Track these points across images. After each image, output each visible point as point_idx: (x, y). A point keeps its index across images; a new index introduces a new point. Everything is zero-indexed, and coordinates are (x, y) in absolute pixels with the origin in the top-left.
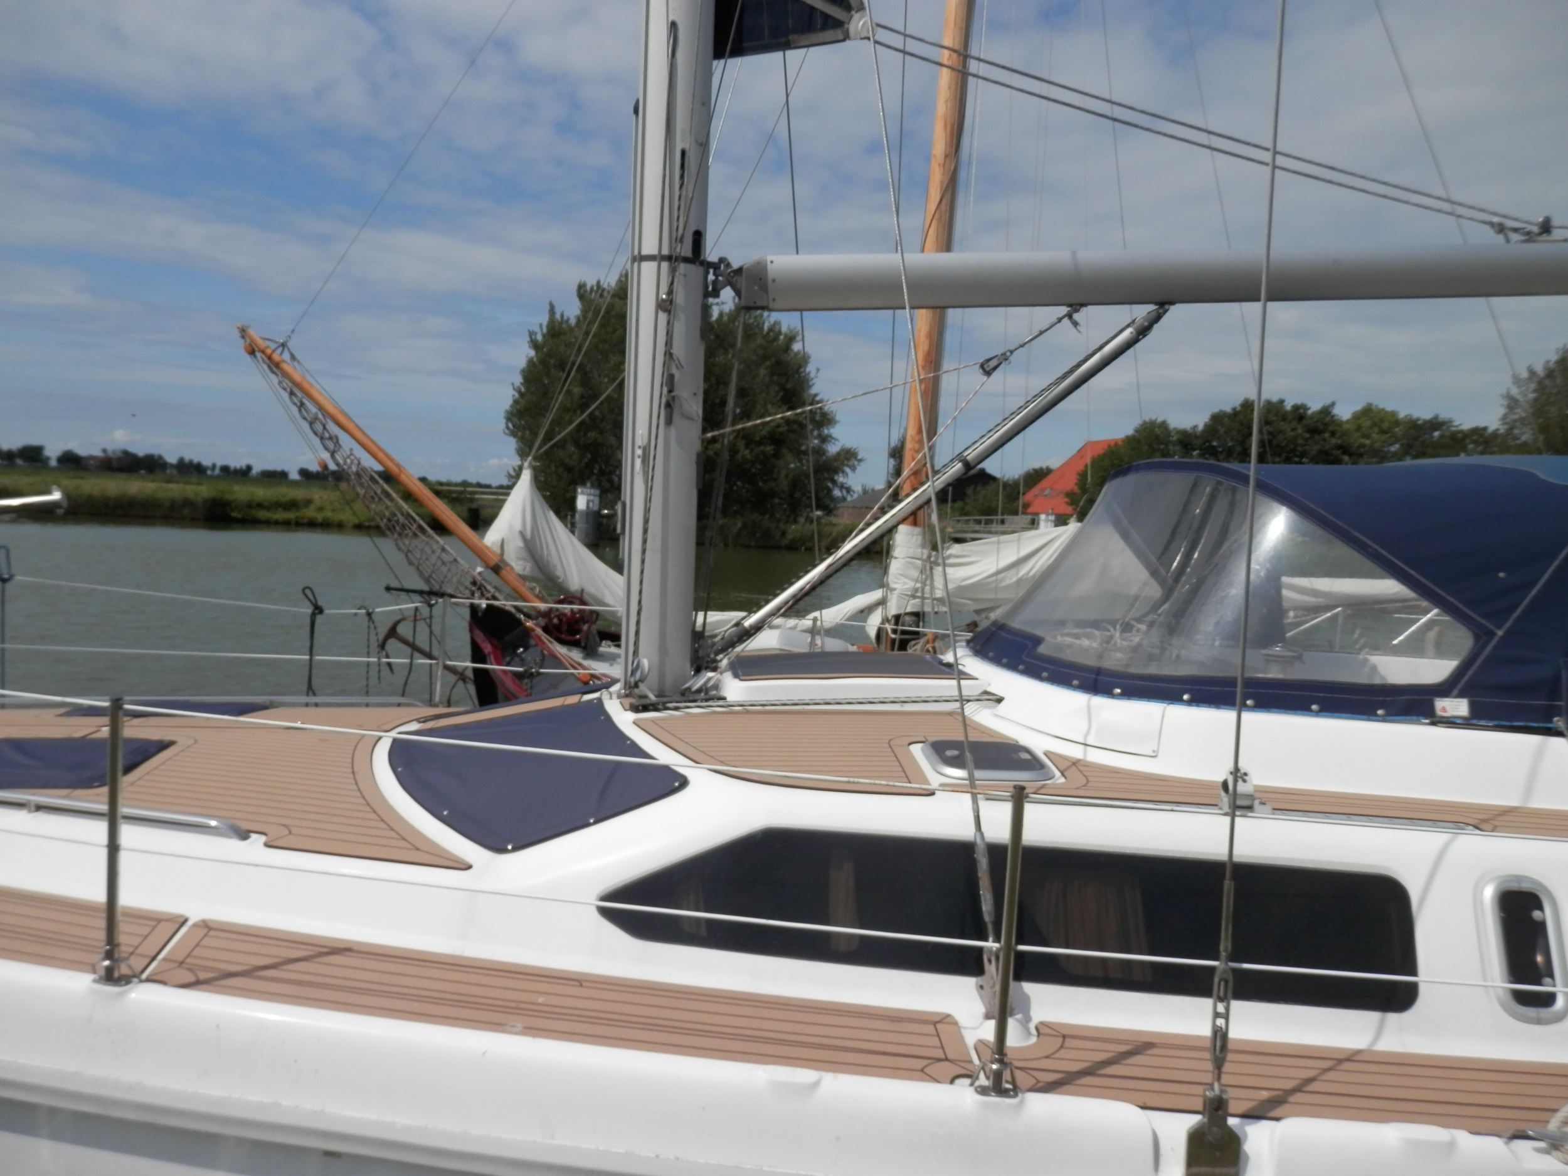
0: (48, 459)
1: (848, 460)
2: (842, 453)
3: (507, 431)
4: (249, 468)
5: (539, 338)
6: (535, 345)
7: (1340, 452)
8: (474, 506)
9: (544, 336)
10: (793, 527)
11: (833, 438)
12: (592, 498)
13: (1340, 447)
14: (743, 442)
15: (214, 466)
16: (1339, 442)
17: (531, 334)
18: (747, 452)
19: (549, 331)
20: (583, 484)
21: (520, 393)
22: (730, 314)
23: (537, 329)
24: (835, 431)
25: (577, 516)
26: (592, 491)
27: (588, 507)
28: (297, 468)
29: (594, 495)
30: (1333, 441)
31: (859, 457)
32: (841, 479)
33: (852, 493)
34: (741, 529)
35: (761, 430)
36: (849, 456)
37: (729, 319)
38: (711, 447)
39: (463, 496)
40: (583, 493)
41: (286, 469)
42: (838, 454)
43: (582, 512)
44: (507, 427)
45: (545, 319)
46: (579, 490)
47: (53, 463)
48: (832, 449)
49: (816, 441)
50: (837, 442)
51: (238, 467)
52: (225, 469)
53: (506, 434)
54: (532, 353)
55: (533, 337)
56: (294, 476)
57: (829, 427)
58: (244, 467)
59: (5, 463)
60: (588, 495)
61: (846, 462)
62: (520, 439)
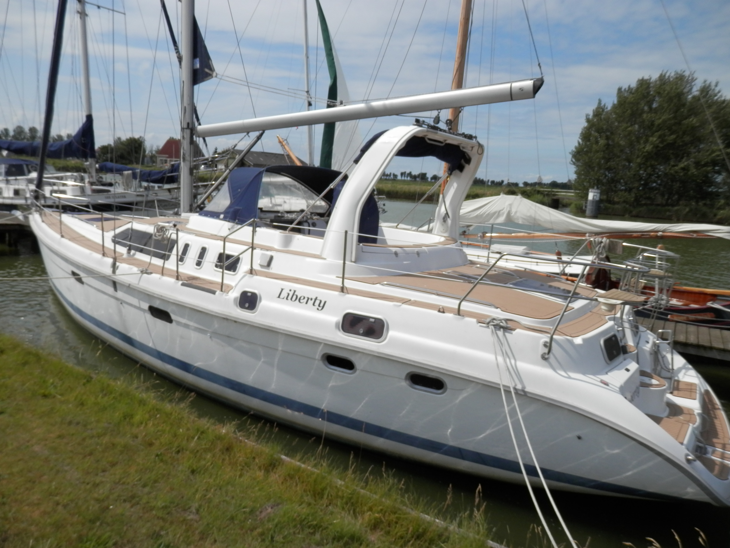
3: (571, 162)
4: (503, 182)
5: (591, 117)
6: (588, 120)
8: (555, 198)
9: (593, 115)
10: (721, 212)
12: (596, 194)
15: (488, 181)
17: (587, 115)
18: (694, 170)
19: (596, 113)
20: (593, 188)
25: (588, 202)
26: (596, 191)
27: (593, 198)
28: (523, 182)
29: (597, 193)
34: (688, 212)
39: (550, 193)
40: (591, 192)
41: (518, 182)
43: (590, 201)
44: (572, 161)
46: (590, 190)
51: (498, 181)
52: (493, 182)
53: (571, 164)
54: (586, 125)
55: (588, 117)
56: (521, 185)
58: (501, 181)
59: (413, 180)
60: (595, 192)
62: (577, 166)
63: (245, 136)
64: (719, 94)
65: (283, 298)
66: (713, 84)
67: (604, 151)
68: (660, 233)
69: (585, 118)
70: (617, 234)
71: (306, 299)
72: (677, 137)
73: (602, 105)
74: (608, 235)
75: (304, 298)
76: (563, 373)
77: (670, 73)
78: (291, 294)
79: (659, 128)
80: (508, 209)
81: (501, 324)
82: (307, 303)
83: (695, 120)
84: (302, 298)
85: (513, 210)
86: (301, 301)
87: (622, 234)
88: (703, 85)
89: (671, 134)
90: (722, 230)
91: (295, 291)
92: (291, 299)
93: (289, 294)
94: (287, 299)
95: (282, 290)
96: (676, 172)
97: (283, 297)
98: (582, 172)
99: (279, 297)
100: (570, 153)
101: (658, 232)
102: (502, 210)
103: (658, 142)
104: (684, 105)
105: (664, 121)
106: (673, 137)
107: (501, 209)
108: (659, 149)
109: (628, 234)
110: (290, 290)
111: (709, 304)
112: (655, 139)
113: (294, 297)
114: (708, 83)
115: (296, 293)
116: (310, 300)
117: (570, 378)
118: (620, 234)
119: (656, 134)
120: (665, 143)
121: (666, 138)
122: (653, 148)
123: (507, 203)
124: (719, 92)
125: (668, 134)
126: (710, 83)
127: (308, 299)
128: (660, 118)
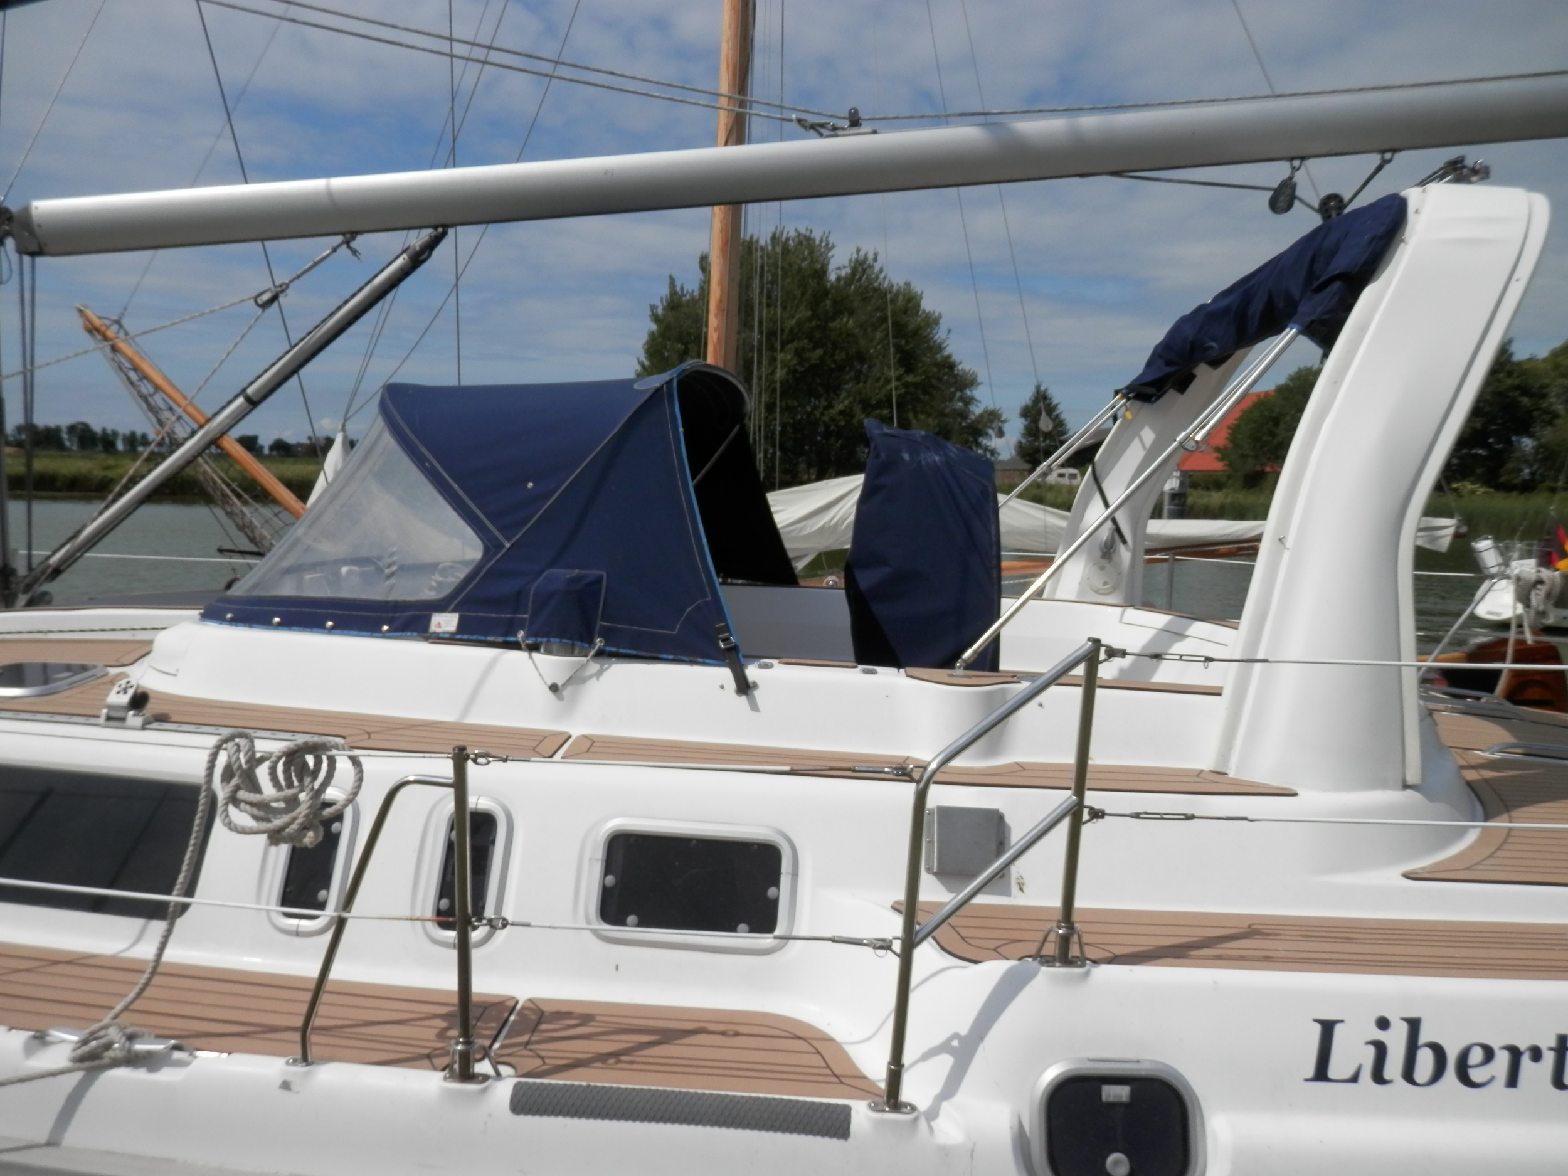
0: (262, 447)
1: (992, 422)
2: (985, 415)
5: (660, 311)
6: (656, 318)
7: (1517, 393)
9: (664, 309)
11: (976, 400)
13: (1517, 387)
14: (860, 406)
16: (1517, 382)
17: (653, 308)
19: (668, 304)
21: (643, 365)
22: (846, 278)
23: (657, 302)
24: (977, 393)
30: (1509, 382)
31: (1003, 418)
32: (984, 441)
33: (996, 455)
35: (878, 394)
36: (993, 417)
37: (845, 282)
38: (826, 412)
42: (981, 416)
45: (665, 291)
47: (266, 451)
48: (977, 410)
49: (960, 404)
50: (979, 404)
54: (654, 327)
55: (655, 311)
57: (972, 388)
61: (989, 424)
63: (334, 250)
64: (882, 276)
65: (1354, 1079)
66: (871, 256)
69: (649, 312)
71: (1502, 1059)
72: (825, 353)
73: (678, 289)
75: (1489, 1054)
77: (788, 233)
78: (1396, 1040)
79: (793, 336)
82: (1512, 1080)
83: (851, 322)
84: (1476, 1056)
86: (1475, 1075)
88: (855, 256)
89: (814, 348)
91: (1414, 1025)
92: (1408, 1074)
93: (1381, 1049)
94: (1378, 1077)
95: (1328, 1028)
96: (832, 419)
97: (1348, 1074)
99: (1321, 1073)
103: (795, 362)
104: (826, 293)
105: (800, 323)
106: (819, 352)
108: (798, 375)
110: (1383, 1024)
112: (789, 357)
113: (1425, 1061)
114: (862, 253)
115: (1424, 1037)
116: (1526, 1061)
119: (790, 346)
120: (807, 365)
121: (808, 355)
122: (787, 374)
124: (881, 271)
125: (811, 346)
126: (866, 254)
127: (1515, 1053)
128: (793, 316)
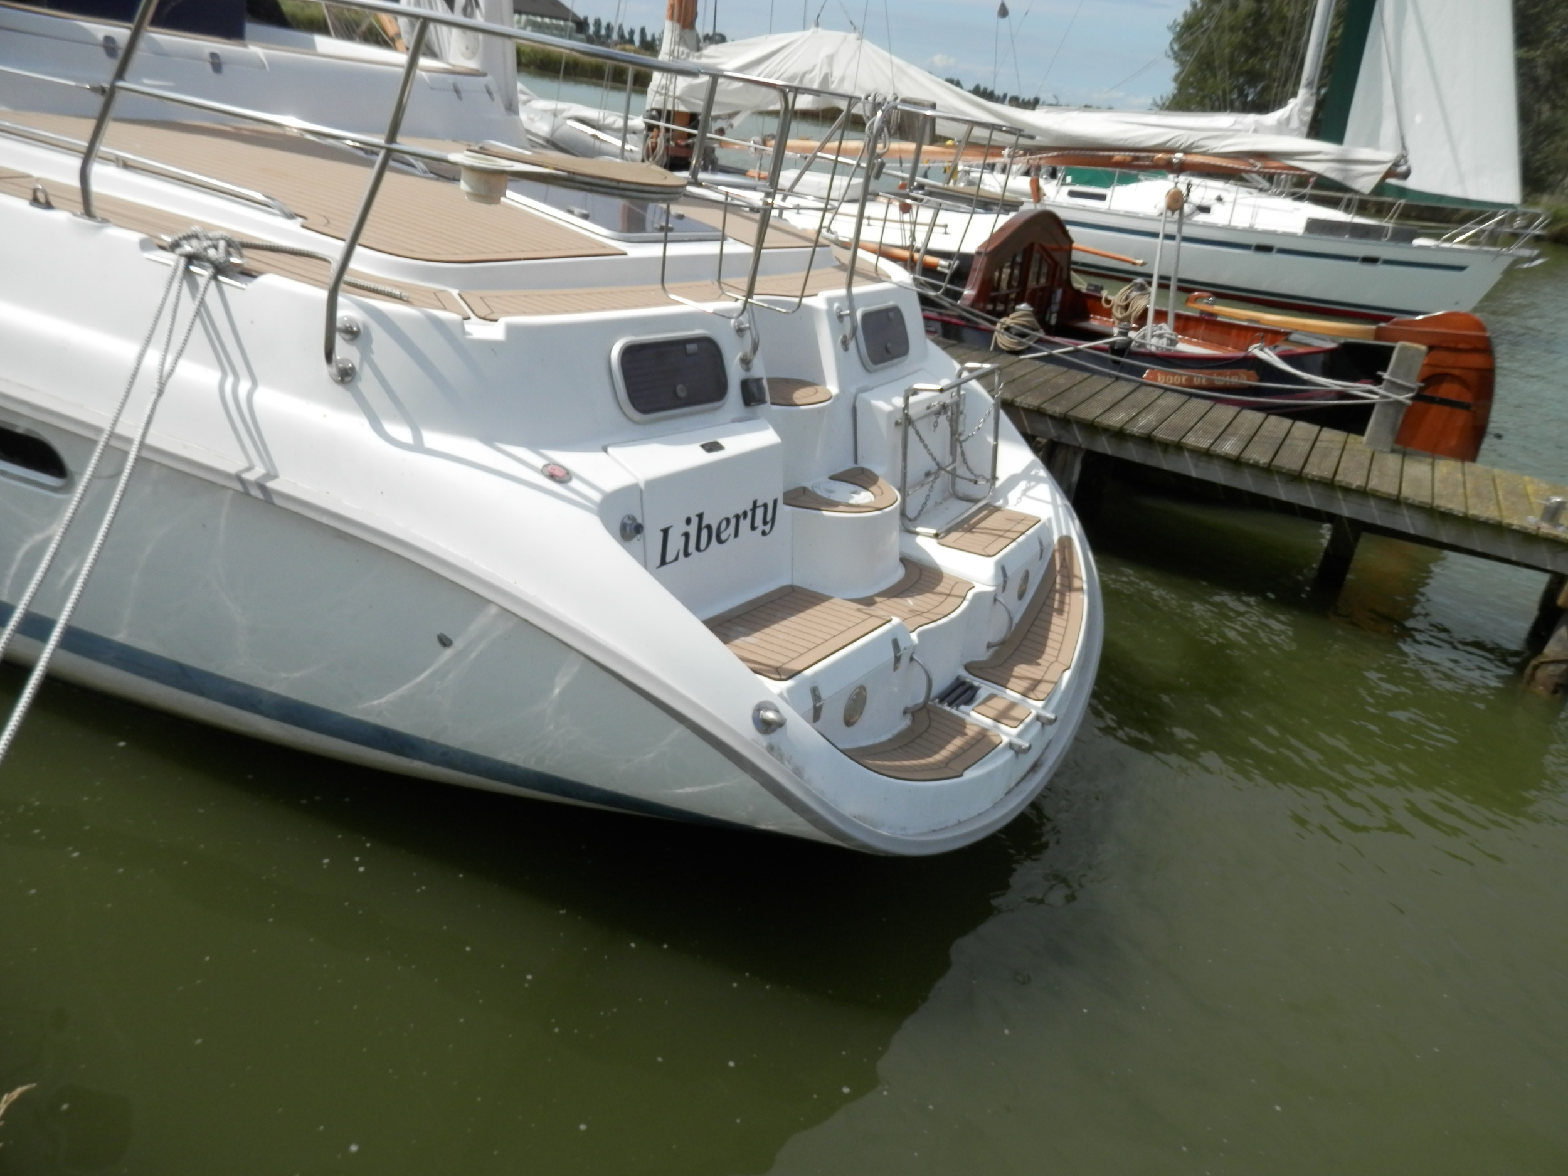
3: (1170, 53)
44: (1172, 49)
62: (1182, 63)
67: (1245, 30)
68: (1179, 155)
70: (1077, 152)
74: (1055, 154)
76: (403, 433)
80: (825, 70)
81: (211, 253)
85: (837, 74)
87: (1088, 153)
90: (1327, 154)
98: (1191, 79)
100: (1169, 28)
101: (1173, 151)
102: (811, 71)
107: (807, 68)
109: (1101, 153)
111: (1255, 350)
117: (418, 447)
118: (1083, 152)
123: (826, 51)
